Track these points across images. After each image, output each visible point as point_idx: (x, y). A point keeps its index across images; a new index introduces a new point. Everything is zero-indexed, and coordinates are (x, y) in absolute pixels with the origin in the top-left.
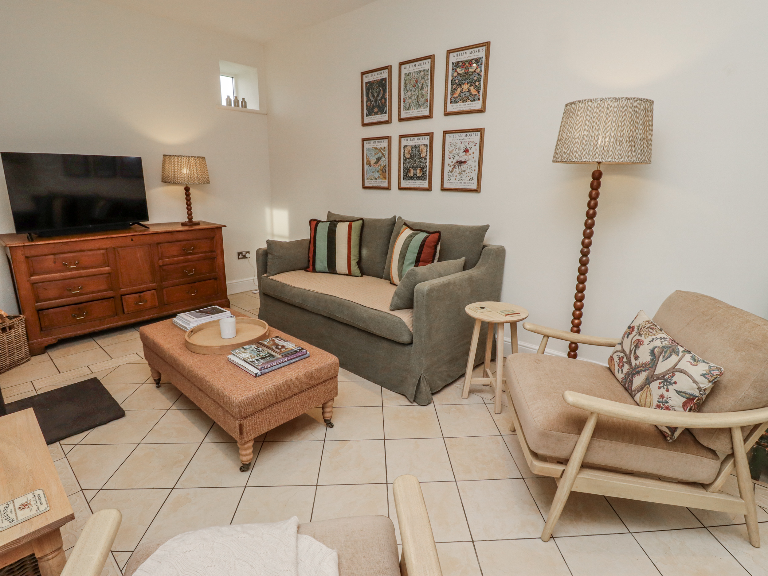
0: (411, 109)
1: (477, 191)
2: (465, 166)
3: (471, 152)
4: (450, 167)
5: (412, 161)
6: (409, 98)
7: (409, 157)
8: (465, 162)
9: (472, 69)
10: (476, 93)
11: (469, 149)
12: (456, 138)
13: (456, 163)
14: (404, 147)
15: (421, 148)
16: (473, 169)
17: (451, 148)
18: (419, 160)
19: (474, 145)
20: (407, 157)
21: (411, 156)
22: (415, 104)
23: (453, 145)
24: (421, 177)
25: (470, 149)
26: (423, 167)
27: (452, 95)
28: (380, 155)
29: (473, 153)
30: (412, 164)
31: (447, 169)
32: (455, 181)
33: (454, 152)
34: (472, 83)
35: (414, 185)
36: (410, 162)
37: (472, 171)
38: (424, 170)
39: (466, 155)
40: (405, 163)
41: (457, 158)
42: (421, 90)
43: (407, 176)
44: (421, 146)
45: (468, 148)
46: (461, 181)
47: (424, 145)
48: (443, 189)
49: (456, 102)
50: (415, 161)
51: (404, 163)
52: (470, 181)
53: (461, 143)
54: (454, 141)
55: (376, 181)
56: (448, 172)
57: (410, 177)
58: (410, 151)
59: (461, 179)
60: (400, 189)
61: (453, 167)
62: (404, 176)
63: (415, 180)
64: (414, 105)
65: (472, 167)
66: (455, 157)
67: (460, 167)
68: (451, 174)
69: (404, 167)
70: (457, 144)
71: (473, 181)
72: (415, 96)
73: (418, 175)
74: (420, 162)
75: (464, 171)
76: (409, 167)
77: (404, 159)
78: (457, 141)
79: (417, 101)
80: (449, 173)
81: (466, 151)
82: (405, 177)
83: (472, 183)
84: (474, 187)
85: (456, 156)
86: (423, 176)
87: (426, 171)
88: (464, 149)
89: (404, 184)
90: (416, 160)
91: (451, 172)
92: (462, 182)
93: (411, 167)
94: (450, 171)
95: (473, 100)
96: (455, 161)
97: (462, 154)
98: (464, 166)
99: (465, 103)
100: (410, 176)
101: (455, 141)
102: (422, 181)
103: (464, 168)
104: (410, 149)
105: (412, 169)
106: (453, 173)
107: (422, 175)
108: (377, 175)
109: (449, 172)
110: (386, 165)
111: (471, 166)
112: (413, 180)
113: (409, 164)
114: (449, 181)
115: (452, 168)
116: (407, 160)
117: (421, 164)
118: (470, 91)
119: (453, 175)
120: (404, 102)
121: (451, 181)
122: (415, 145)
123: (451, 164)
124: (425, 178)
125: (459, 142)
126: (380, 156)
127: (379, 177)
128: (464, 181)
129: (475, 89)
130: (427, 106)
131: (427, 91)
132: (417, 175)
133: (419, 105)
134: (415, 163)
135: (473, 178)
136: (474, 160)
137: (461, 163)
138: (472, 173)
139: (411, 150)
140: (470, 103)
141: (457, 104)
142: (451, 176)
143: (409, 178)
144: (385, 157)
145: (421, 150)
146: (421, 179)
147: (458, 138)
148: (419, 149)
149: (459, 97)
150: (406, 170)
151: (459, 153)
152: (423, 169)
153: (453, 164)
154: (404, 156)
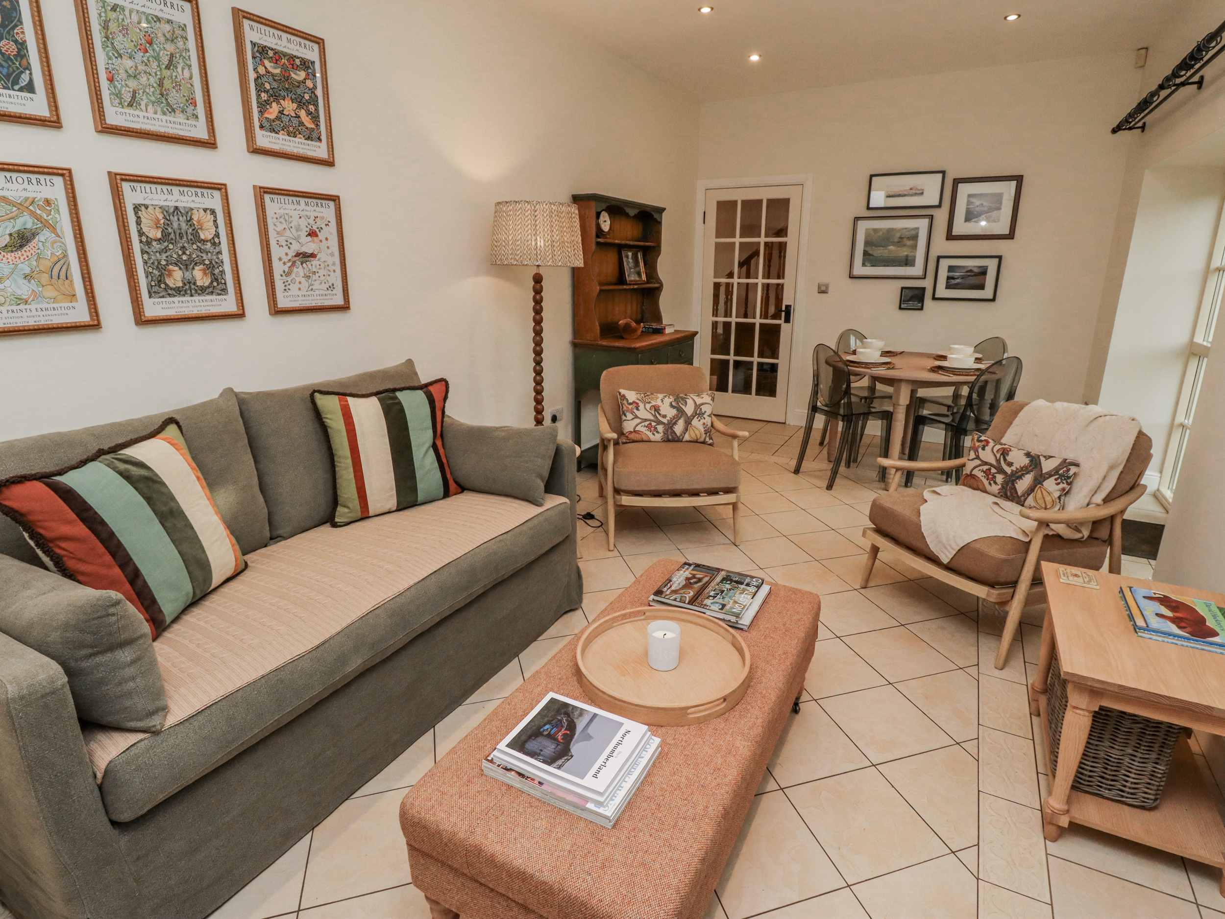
0: (143, 106)
1: (345, 307)
2: (315, 262)
3: (321, 236)
4: (284, 263)
5: (171, 246)
6: (129, 76)
7: (159, 235)
8: (313, 255)
9: (296, 74)
10: (313, 126)
11: (317, 230)
12: (287, 206)
13: (295, 256)
14: (137, 208)
15: (195, 217)
16: (331, 268)
17: (278, 224)
18: (195, 247)
19: (326, 225)
20: (151, 235)
21: (165, 236)
22: (153, 99)
23: (282, 220)
24: (208, 287)
25: (320, 231)
26: (211, 263)
27: (261, 111)
28: (26, 222)
29: (327, 239)
30: (175, 256)
31: (278, 268)
32: (300, 293)
33: (288, 233)
34: (300, 102)
35: (191, 309)
36: (166, 250)
37: (329, 273)
38: (216, 271)
39: (313, 241)
40: (147, 252)
41: (296, 247)
42: (168, 67)
43: (163, 286)
44: (195, 211)
45: (315, 228)
46: (312, 293)
47: (205, 210)
48: (277, 311)
49: (274, 131)
50: (183, 248)
51: (143, 252)
52: (329, 292)
53: (300, 218)
54: (282, 212)
55: (22, 307)
56: (282, 276)
57: (171, 289)
58: (158, 221)
59: (311, 287)
60: (141, 321)
61: (289, 264)
62: (150, 287)
63: (192, 296)
64: (153, 103)
65: (328, 265)
66: (291, 243)
67: (304, 265)
68: (289, 279)
69: (146, 263)
70: (290, 219)
71: (334, 291)
72: (152, 80)
73: (199, 283)
74: (201, 250)
75: (314, 273)
76: (163, 263)
77: (141, 242)
78: (291, 213)
79: (162, 94)
80: (284, 277)
81: (312, 234)
82: (156, 289)
83: (333, 295)
84: (339, 301)
85: (294, 242)
86: (215, 284)
87: (223, 272)
88: (308, 230)
89: (153, 308)
90: (186, 245)
91: (288, 274)
92: (315, 293)
93: (171, 264)
94: (284, 272)
95: (309, 137)
96: (292, 253)
97: (305, 239)
98: (312, 263)
99: (294, 139)
100: (171, 285)
101: (286, 212)
102: (214, 297)
103: (314, 266)
104: (161, 216)
105: (177, 268)
106: (293, 276)
107: (212, 282)
108: (24, 289)
109: (284, 274)
110: (65, 256)
111: (326, 264)
112: (184, 295)
113: (164, 256)
114: (286, 294)
115: (290, 267)
116: (154, 243)
117: (204, 255)
118: (299, 117)
119: (293, 281)
120: (111, 80)
121: (290, 293)
122: (176, 208)
123: (285, 259)
124: (224, 291)
125: (295, 214)
126: (29, 226)
127: (36, 296)
128: (318, 292)
129: (310, 117)
130: (197, 117)
131: (191, 78)
132: (195, 284)
133: (168, 104)
134: (184, 253)
135: (333, 285)
136: (329, 251)
137: (305, 257)
138: (329, 275)
139: (165, 218)
140: (303, 141)
141: (277, 135)
142: (289, 282)
143: (170, 292)
144: (53, 229)
145: (199, 221)
146: (212, 293)
147: (293, 207)
148: (191, 219)
149: (278, 122)
150: (156, 272)
151: (299, 237)
152: (212, 268)
153: (289, 257)
154: (141, 233)
